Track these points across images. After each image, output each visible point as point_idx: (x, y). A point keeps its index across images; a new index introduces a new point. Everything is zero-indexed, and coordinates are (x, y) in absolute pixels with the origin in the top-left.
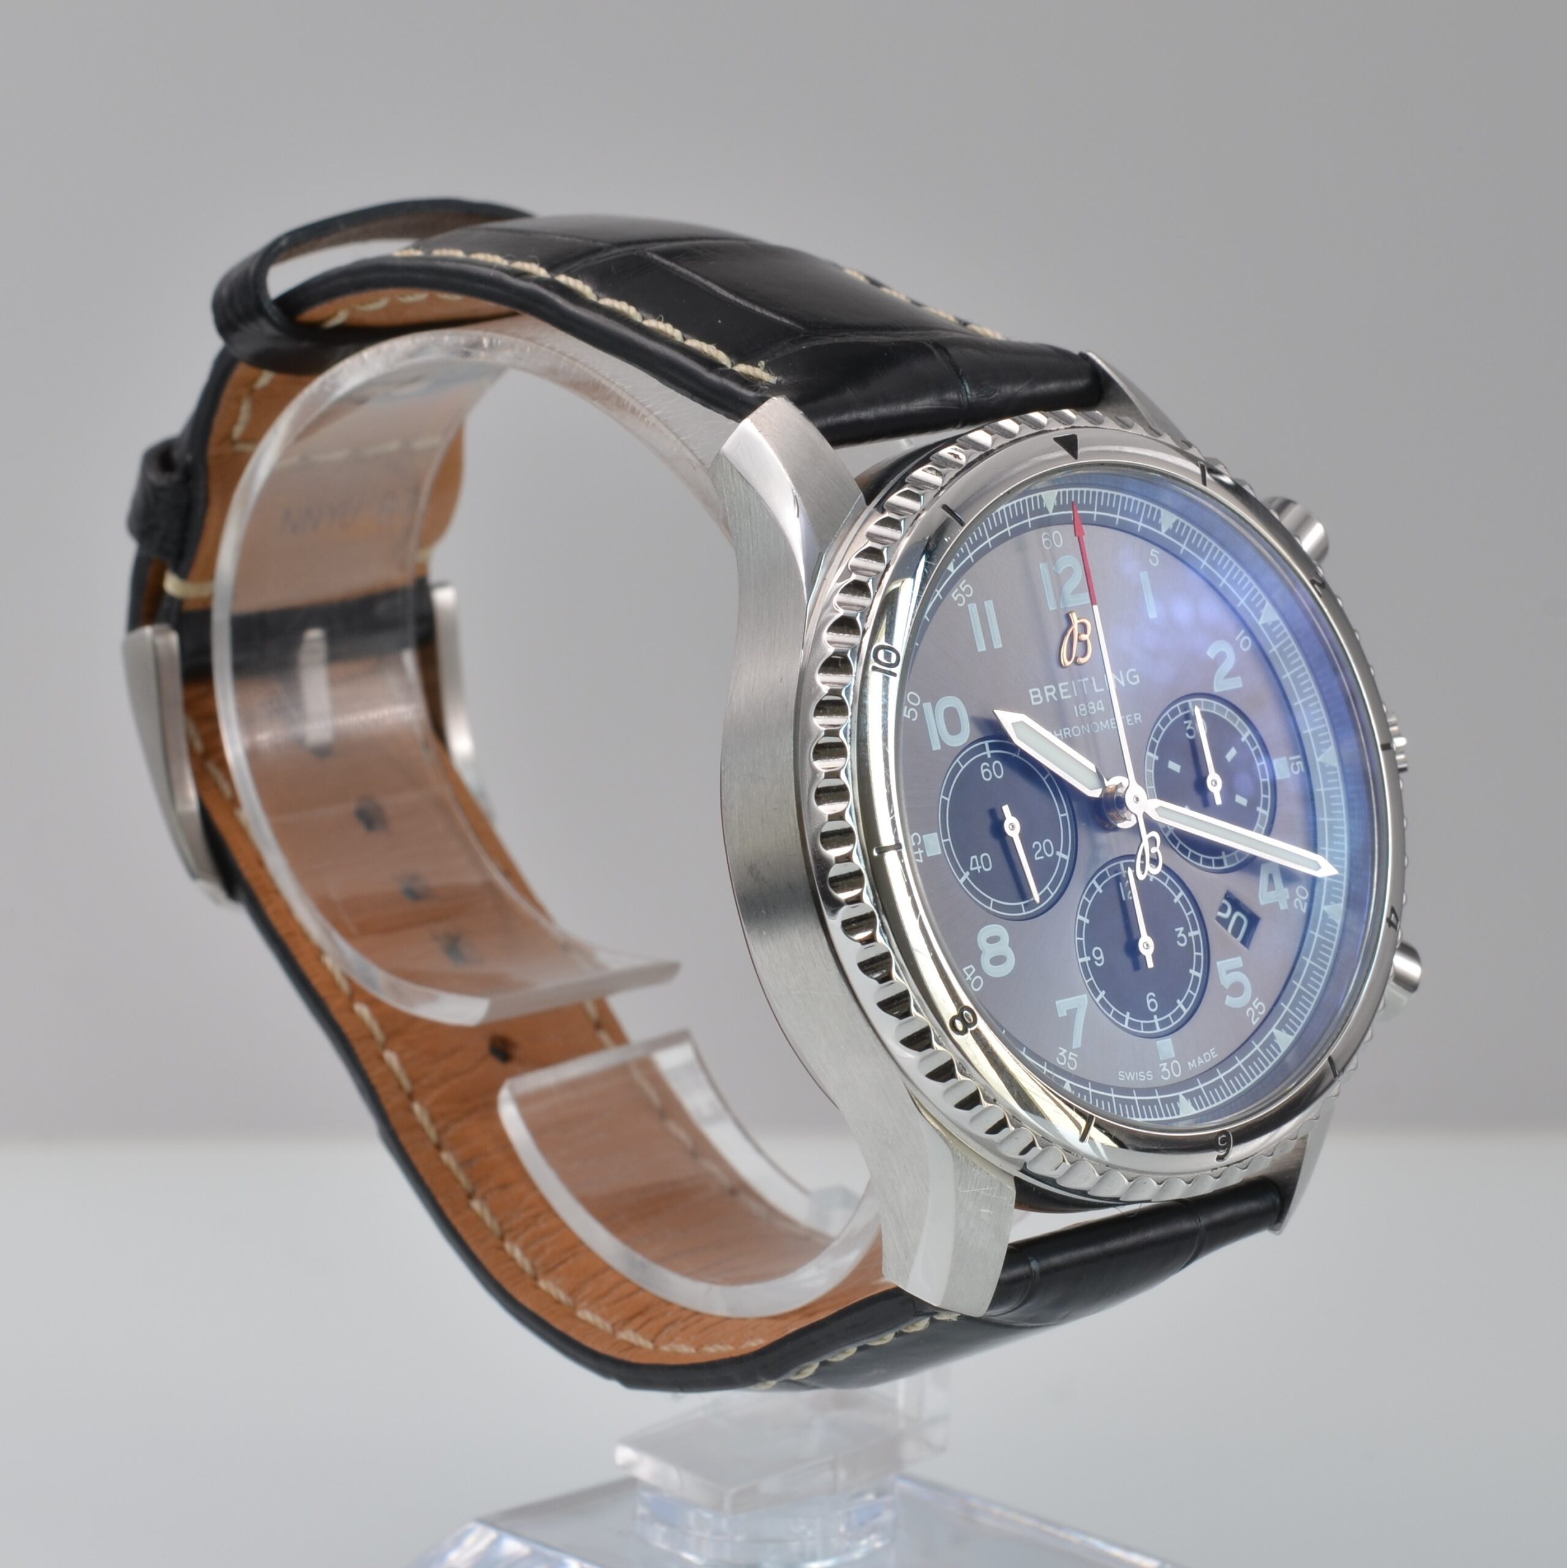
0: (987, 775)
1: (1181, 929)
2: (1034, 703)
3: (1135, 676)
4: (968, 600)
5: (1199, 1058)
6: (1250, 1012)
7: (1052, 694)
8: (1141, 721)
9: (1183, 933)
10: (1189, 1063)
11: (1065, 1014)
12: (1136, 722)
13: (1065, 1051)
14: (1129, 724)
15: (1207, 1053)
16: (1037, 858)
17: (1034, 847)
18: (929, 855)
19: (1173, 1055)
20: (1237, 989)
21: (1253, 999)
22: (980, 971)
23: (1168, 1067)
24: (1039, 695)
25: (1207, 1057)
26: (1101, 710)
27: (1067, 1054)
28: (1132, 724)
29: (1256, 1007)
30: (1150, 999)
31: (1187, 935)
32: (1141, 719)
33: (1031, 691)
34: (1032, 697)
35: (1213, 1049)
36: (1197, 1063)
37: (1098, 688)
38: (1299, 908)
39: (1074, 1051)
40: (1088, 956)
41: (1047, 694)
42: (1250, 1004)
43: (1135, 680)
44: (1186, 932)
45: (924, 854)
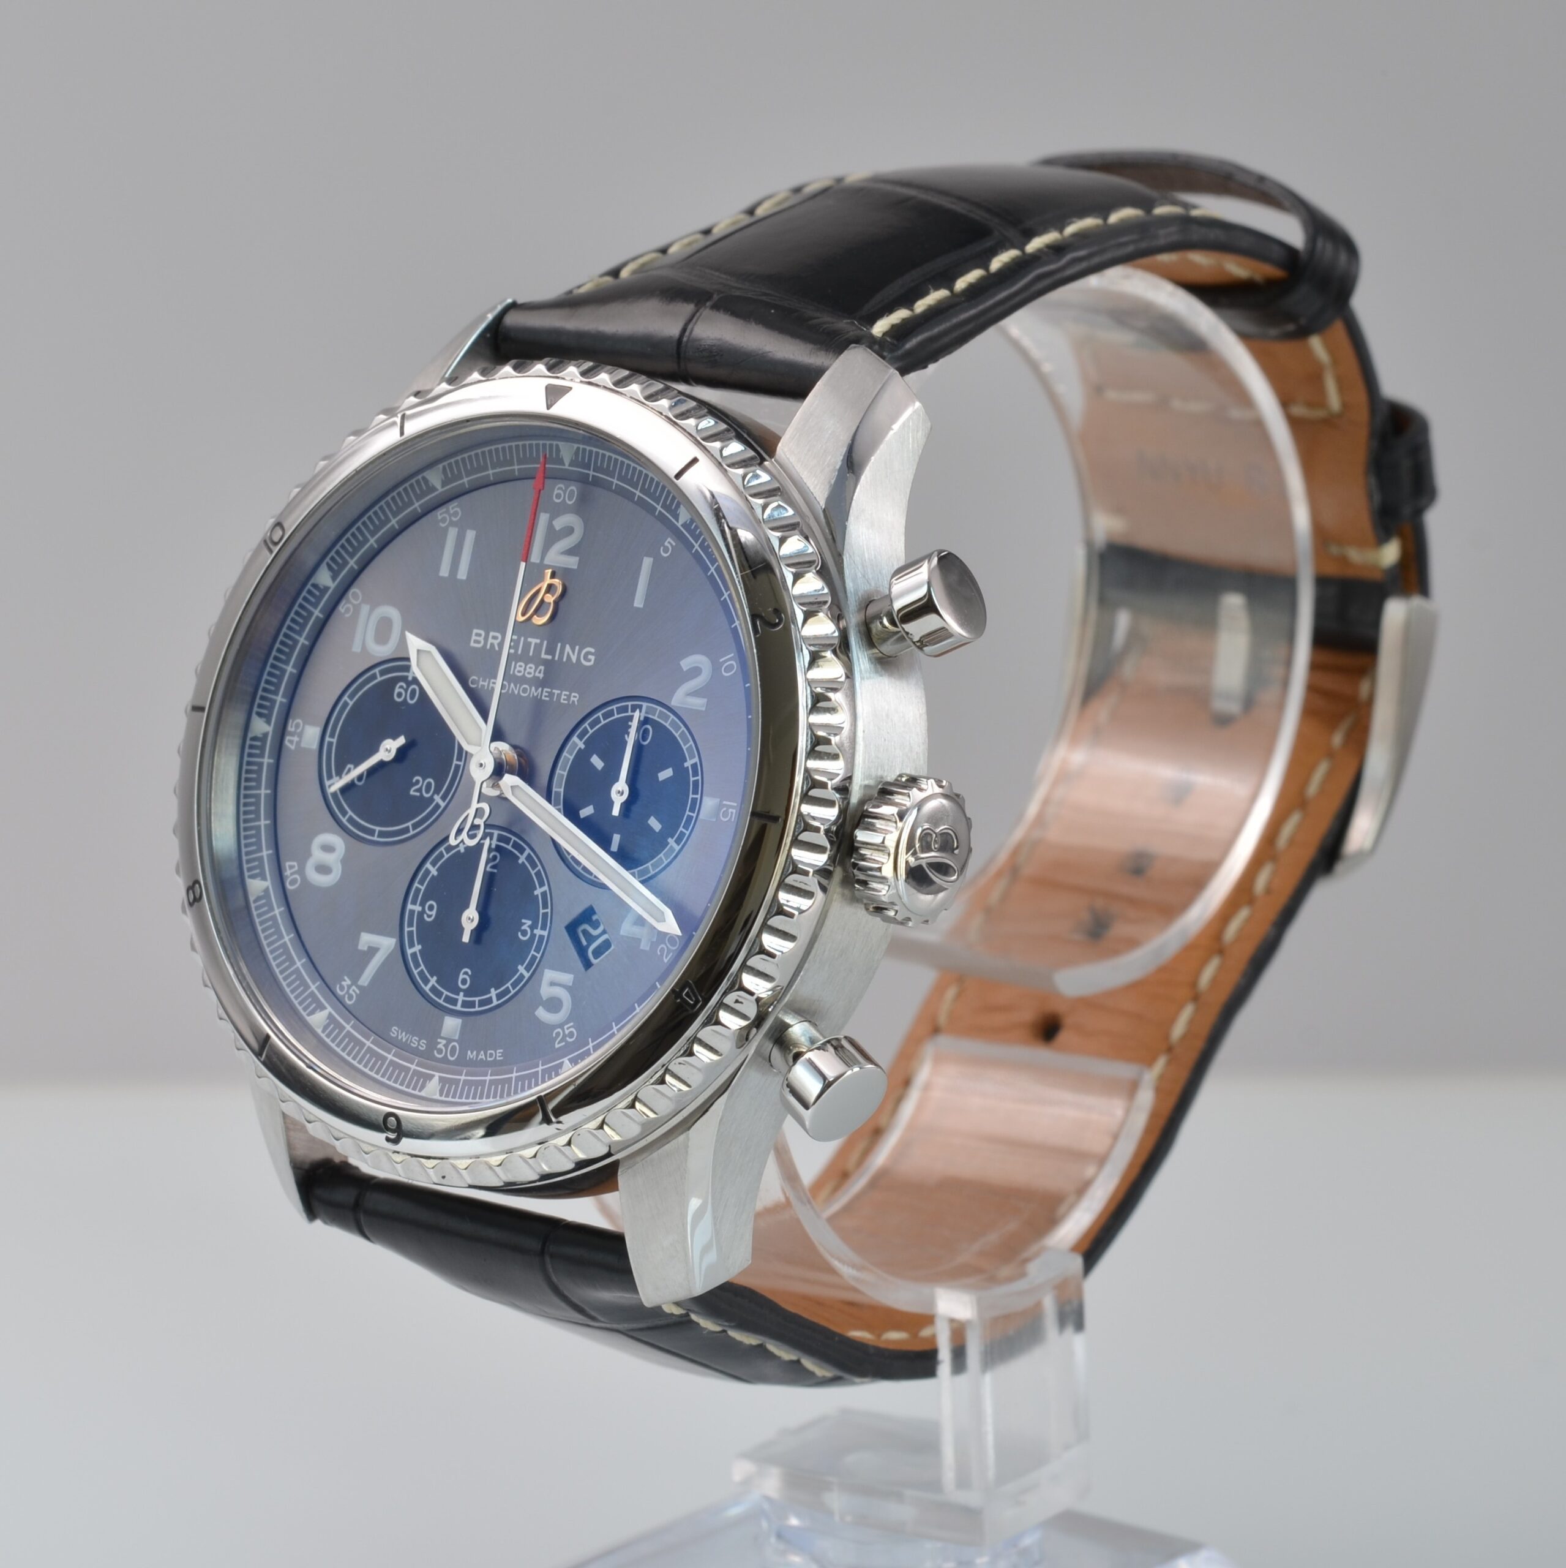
0: (399, 695)
1: (529, 923)
2: (472, 644)
3: (590, 657)
4: (452, 524)
5: (482, 1052)
6: (558, 1034)
7: (496, 642)
8: (576, 703)
9: (529, 926)
10: (469, 1052)
11: (365, 949)
12: (571, 702)
13: (348, 982)
14: (562, 701)
15: (493, 1052)
16: (412, 793)
17: (414, 780)
18: (303, 745)
19: (457, 1038)
20: (554, 1005)
21: (567, 1022)
22: (301, 871)
23: (446, 1046)
24: (481, 639)
25: (491, 1055)
26: (539, 678)
27: (349, 987)
28: (566, 702)
29: (567, 1032)
30: (464, 975)
31: (532, 931)
32: (578, 701)
33: (475, 631)
34: (474, 638)
35: (501, 1051)
36: (477, 1055)
37: (546, 654)
38: (662, 955)
39: (358, 987)
40: (420, 905)
41: (490, 640)
42: (561, 1026)
43: (590, 661)
44: (532, 927)
45: (298, 743)
